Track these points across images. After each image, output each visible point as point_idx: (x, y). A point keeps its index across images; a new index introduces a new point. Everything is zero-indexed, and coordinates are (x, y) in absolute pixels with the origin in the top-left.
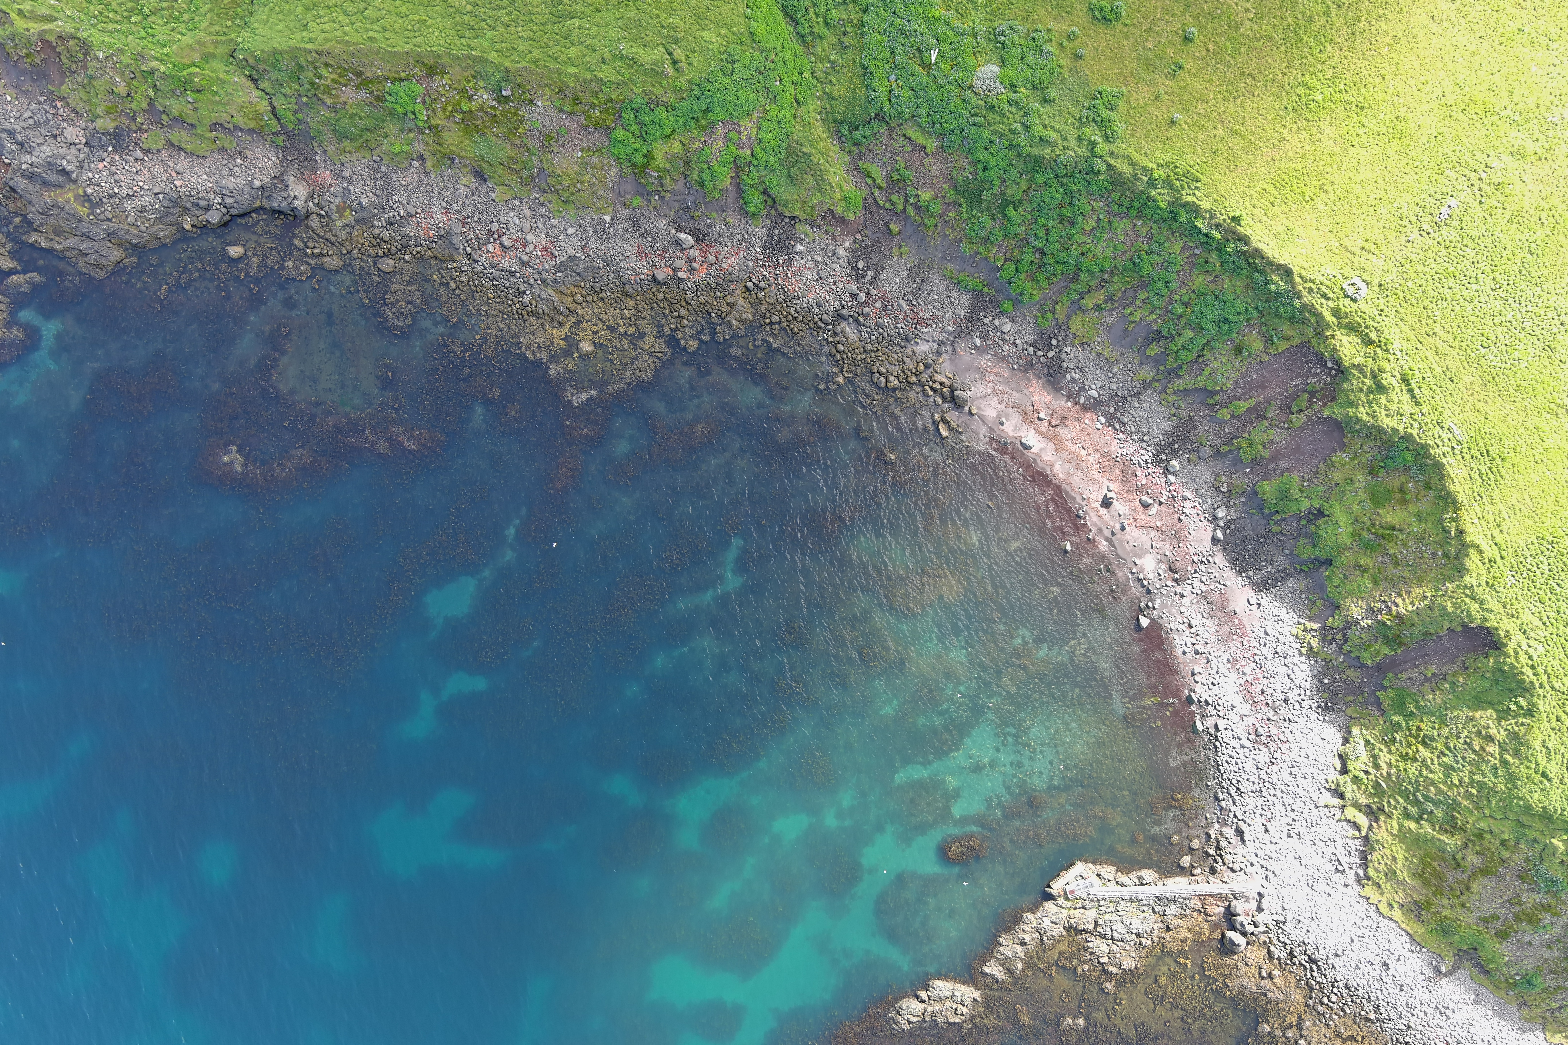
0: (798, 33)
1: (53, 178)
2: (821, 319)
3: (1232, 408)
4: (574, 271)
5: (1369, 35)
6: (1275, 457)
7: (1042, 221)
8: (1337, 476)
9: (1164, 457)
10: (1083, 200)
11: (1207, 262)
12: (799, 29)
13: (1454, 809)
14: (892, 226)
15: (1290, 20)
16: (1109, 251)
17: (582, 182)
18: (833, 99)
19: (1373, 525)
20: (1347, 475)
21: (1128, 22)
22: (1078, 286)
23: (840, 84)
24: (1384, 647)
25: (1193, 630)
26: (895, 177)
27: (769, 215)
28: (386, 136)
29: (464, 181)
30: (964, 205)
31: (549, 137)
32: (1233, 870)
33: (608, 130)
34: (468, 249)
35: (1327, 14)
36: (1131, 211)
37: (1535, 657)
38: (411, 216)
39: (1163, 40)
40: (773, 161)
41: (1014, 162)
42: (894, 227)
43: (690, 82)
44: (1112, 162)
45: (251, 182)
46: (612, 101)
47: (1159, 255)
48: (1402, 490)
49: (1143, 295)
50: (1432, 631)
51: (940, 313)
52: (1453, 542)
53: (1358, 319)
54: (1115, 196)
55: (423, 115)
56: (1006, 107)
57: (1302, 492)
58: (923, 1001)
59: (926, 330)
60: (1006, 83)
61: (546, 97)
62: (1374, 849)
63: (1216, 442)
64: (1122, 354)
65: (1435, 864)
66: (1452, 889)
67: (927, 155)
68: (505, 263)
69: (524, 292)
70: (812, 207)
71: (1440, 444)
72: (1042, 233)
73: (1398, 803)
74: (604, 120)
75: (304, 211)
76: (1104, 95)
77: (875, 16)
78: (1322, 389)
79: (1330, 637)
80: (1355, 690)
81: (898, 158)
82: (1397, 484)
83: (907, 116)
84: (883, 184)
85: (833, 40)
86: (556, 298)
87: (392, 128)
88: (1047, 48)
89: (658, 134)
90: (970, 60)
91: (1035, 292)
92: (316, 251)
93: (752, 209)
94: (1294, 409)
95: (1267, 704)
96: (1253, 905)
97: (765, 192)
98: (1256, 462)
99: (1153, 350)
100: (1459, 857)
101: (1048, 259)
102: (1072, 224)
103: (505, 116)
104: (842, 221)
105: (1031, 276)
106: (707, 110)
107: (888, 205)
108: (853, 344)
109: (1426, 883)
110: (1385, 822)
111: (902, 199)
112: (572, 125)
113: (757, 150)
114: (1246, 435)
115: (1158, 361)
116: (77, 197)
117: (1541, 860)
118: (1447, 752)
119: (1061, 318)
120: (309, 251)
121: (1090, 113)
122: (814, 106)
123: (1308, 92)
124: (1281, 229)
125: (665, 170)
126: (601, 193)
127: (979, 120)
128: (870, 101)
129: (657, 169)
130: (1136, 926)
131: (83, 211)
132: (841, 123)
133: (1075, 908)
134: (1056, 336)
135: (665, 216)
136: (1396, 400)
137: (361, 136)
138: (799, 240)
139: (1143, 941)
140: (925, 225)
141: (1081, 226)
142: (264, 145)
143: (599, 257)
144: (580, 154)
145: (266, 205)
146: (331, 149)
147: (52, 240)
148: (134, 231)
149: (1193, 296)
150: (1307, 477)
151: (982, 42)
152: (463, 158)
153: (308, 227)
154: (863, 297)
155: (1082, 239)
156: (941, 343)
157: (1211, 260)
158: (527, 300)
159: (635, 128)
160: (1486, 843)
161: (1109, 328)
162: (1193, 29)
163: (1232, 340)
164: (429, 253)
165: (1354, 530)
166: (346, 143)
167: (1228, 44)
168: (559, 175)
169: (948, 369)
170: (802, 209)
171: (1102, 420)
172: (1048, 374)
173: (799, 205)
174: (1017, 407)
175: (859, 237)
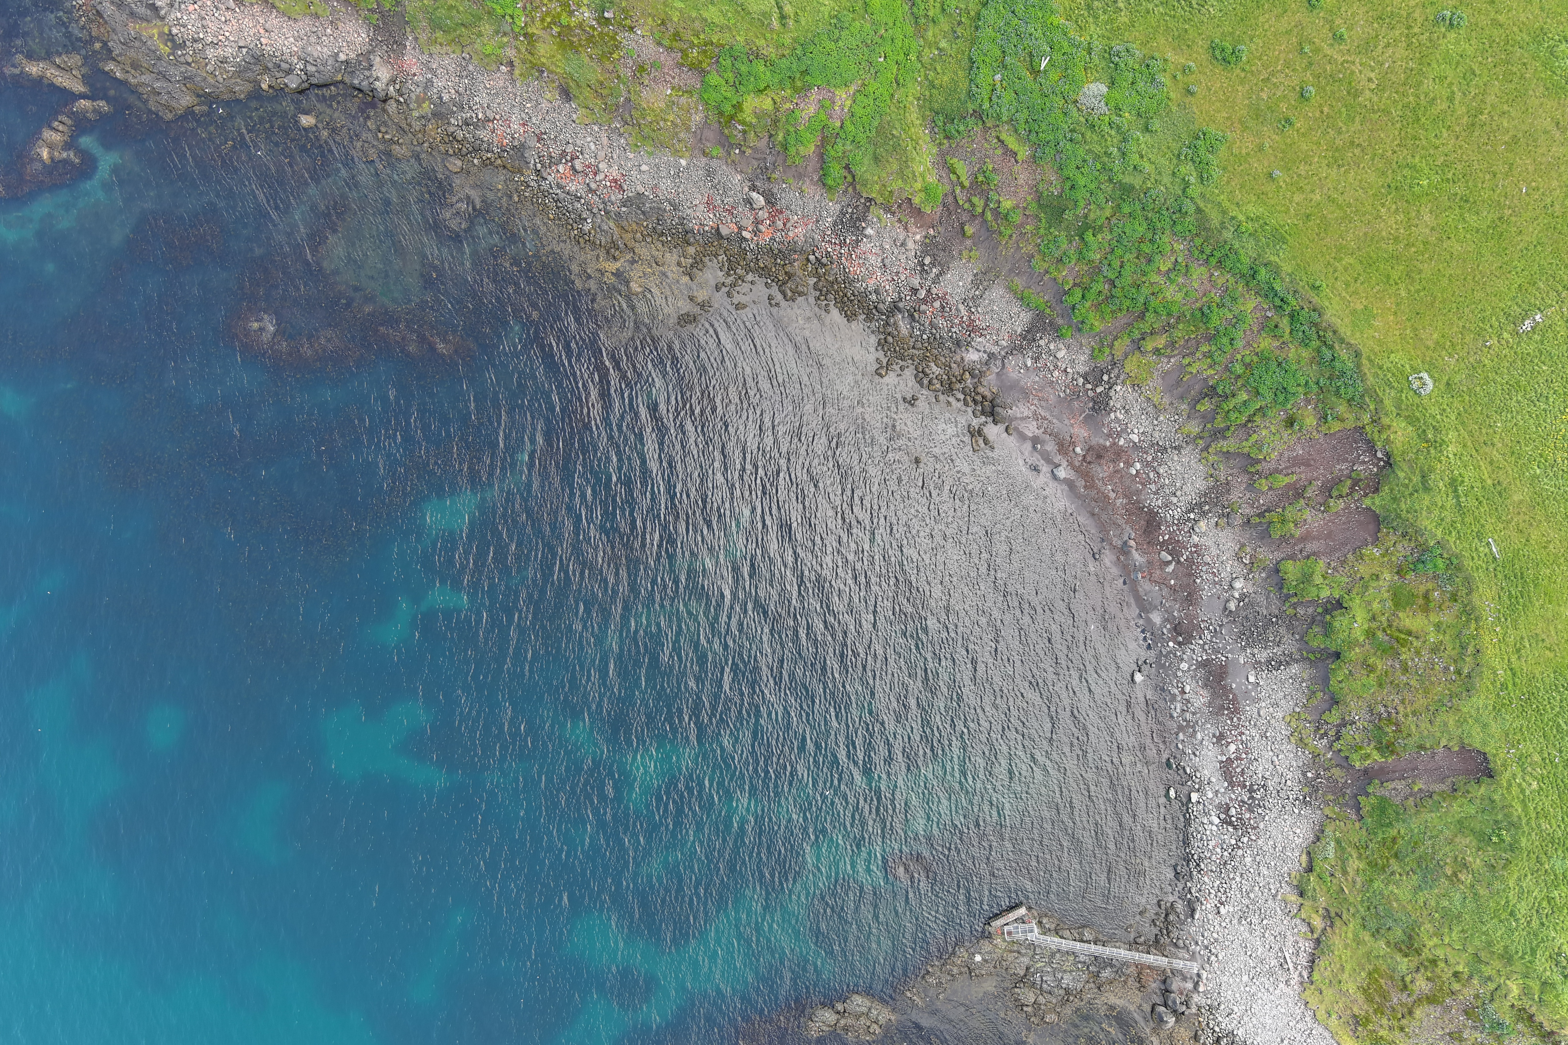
0: (912, 14)
1: (142, 10)
2: (876, 307)
3: (1271, 479)
4: (639, 208)
5: (1488, 129)
6: (1304, 539)
7: (1119, 252)
8: (1363, 570)
9: (1192, 516)
10: (1166, 239)
11: (1276, 326)
12: (915, 10)
13: (1413, 929)
14: (966, 228)
15: (1411, 98)
16: (1179, 296)
17: (665, 120)
18: (934, 87)
19: (1390, 626)
20: (1373, 571)
21: (1247, 68)
22: (1142, 326)
23: (944, 73)
24: (1375, 752)
25: (1187, 696)
26: (980, 179)
27: (845, 192)
28: (480, 35)
29: (548, 96)
30: (1044, 221)
31: (641, 68)
32: (1176, 945)
33: (703, 73)
34: (539, 166)
35: (1451, 99)
36: (1211, 259)
37: (1528, 792)
38: (489, 121)
39: (1279, 93)
40: (861, 137)
41: (1102, 187)
42: (969, 230)
43: (795, 40)
44: (1202, 205)
45: (337, 54)
46: (712, 43)
47: (1230, 311)
48: (1426, 596)
49: (1205, 348)
50: (1428, 746)
51: (996, 326)
52: (1467, 659)
53: (1418, 414)
54: (1198, 241)
55: (521, 21)
56: (1106, 129)
57: (1324, 578)
58: (838, 1013)
59: (979, 340)
60: (1112, 104)
61: (647, 28)
62: (1323, 953)
63: (1248, 511)
64: (1171, 404)
65: (1382, 981)
66: (1394, 1010)
67: (1017, 162)
68: (572, 187)
69: (586, 219)
70: (891, 192)
71: (1476, 558)
72: (1116, 264)
73: (1358, 911)
74: (701, 62)
75: (383, 94)
76: (1207, 137)
77: (993, 11)
78: (1366, 478)
79: (1322, 731)
80: (1337, 790)
81: (987, 160)
82: (1422, 589)
83: (1005, 119)
84: (967, 184)
85: (946, 28)
86: (616, 231)
87: (487, 28)
88: (1162, 78)
89: (751, 87)
90: (1080, 73)
91: (1096, 323)
92: (387, 137)
93: (830, 182)
94: (1335, 493)
95: (1245, 786)
96: (1190, 985)
97: (847, 167)
98: (1284, 539)
99: (1205, 406)
100: (1408, 979)
101: (1117, 292)
102: (1149, 261)
103: (603, 39)
104: (918, 212)
105: (1097, 306)
106: (806, 72)
107: (966, 206)
108: (903, 338)
109: (1369, 999)
110: (1340, 929)
111: (982, 202)
112: (667, 60)
113: (848, 123)
114: (1280, 510)
115: (1208, 418)
116: (161, 34)
117: (1492, 1000)
118: (1418, 871)
119: (1118, 355)
120: (380, 135)
121: (1190, 152)
122: (914, 89)
123: (1415, 174)
124: (1359, 307)
125: (750, 125)
126: (682, 135)
127: (1078, 137)
128: (970, 95)
129: (743, 123)
130: (1067, 981)
131: (164, 49)
132: (937, 113)
133: (1011, 951)
134: (1109, 372)
135: (741, 172)
136: (1440, 504)
137: (455, 30)
138: (870, 224)
139: (1071, 998)
140: (1000, 233)
141: (1157, 265)
142: (357, 20)
143: (667, 200)
144: (669, 92)
145: (347, 80)
146: (423, 37)
147: (127, 72)
148: (211, 80)
149: (1255, 359)
150: (1333, 564)
151: (1096, 58)
152: (552, 72)
153: (384, 110)
154: (922, 294)
155: (1155, 278)
156: (991, 356)
157: (1281, 325)
158: (587, 227)
159: (730, 76)
160: (1438, 971)
161: (1165, 375)
162: (1311, 88)
163: (1286, 411)
164: (499, 161)
165: (1369, 628)
166: (439, 34)
167: (1344, 110)
168: (644, 109)
169: (993, 383)
170: (880, 192)
171: (1138, 466)
172: (1093, 408)
173: (878, 188)
174: (1055, 435)
175: (931, 232)
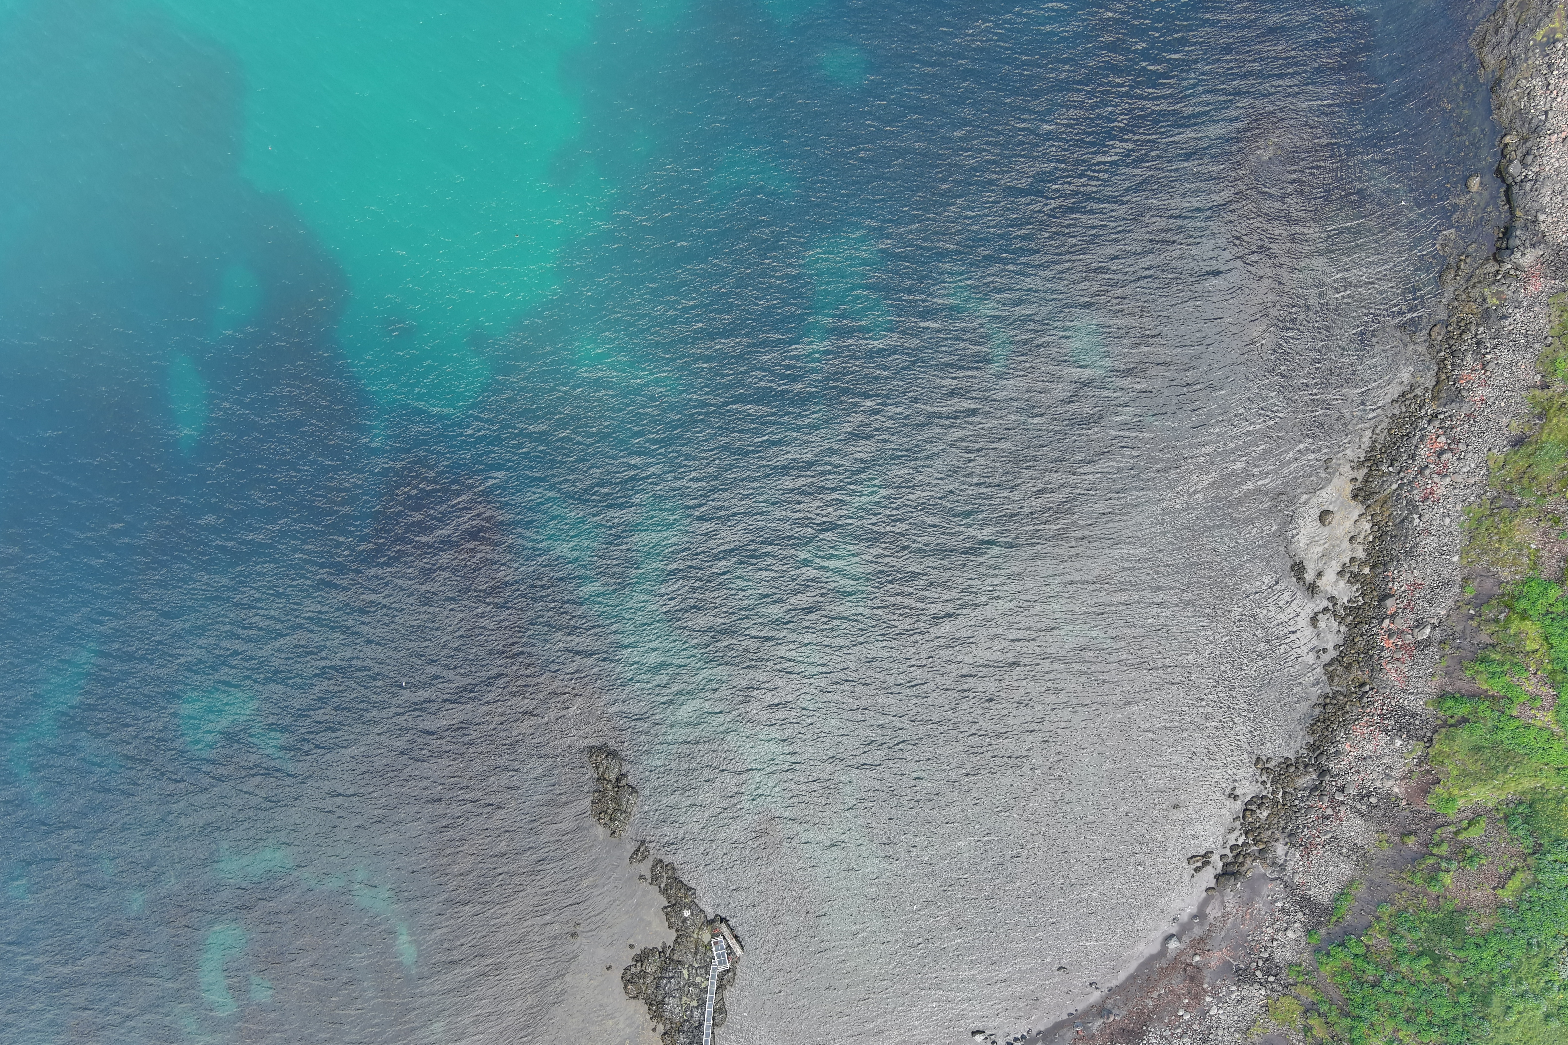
2: (1322, 753)
4: (1406, 517)
14: (1412, 837)
18: (1558, 803)
26: (1469, 852)
27: (1437, 718)
29: (1514, 424)
30: (1435, 916)
34: (1442, 417)
38: (1483, 365)
40: (1502, 736)
41: (1484, 976)
42: (1411, 841)
45: (1544, 212)
51: (1313, 870)
56: (1545, 978)
59: (1297, 855)
67: (1494, 888)
68: (1424, 451)
69: (1392, 465)
70: (1443, 763)
75: (1507, 259)
81: (1490, 859)
83: (1540, 877)
84: (1460, 837)
91: (1328, 968)
92: (1462, 264)
93: (1448, 704)
97: (1464, 720)
101: (1368, 990)
102: (1408, 1021)
104: (1425, 790)
105: (1348, 969)
107: (1437, 838)
108: (1293, 782)
111: (1443, 854)
113: (1517, 723)
116: (1554, 31)
119: (1297, 991)
120: (1463, 257)
122: (1553, 783)
125: (1506, 628)
127: (1534, 951)
129: (1508, 620)
132: (1530, 806)
134: (1277, 982)
135: (1448, 616)
138: (1406, 743)
140: (1414, 873)
141: (1405, 1029)
143: (1416, 545)
144: (1534, 547)
148: (1511, 84)
154: (1339, 797)
155: (1390, 1027)
164: (1443, 377)
168: (1511, 521)
169: (1256, 871)
170: (1440, 753)
171: (1187, 1017)
172: (1238, 969)
173: (1446, 750)
174: (1209, 934)
175: (1404, 803)
